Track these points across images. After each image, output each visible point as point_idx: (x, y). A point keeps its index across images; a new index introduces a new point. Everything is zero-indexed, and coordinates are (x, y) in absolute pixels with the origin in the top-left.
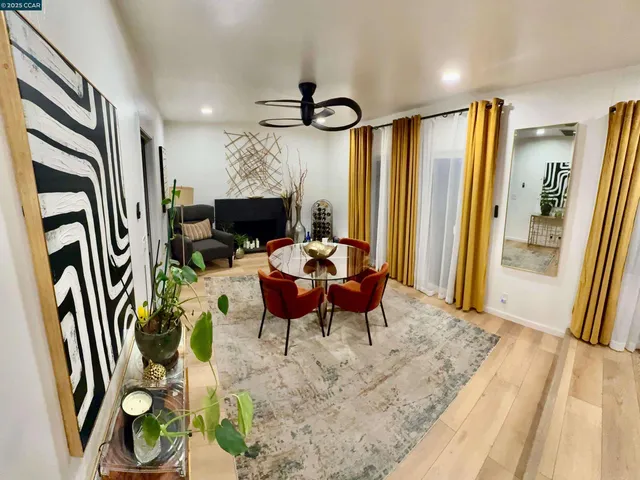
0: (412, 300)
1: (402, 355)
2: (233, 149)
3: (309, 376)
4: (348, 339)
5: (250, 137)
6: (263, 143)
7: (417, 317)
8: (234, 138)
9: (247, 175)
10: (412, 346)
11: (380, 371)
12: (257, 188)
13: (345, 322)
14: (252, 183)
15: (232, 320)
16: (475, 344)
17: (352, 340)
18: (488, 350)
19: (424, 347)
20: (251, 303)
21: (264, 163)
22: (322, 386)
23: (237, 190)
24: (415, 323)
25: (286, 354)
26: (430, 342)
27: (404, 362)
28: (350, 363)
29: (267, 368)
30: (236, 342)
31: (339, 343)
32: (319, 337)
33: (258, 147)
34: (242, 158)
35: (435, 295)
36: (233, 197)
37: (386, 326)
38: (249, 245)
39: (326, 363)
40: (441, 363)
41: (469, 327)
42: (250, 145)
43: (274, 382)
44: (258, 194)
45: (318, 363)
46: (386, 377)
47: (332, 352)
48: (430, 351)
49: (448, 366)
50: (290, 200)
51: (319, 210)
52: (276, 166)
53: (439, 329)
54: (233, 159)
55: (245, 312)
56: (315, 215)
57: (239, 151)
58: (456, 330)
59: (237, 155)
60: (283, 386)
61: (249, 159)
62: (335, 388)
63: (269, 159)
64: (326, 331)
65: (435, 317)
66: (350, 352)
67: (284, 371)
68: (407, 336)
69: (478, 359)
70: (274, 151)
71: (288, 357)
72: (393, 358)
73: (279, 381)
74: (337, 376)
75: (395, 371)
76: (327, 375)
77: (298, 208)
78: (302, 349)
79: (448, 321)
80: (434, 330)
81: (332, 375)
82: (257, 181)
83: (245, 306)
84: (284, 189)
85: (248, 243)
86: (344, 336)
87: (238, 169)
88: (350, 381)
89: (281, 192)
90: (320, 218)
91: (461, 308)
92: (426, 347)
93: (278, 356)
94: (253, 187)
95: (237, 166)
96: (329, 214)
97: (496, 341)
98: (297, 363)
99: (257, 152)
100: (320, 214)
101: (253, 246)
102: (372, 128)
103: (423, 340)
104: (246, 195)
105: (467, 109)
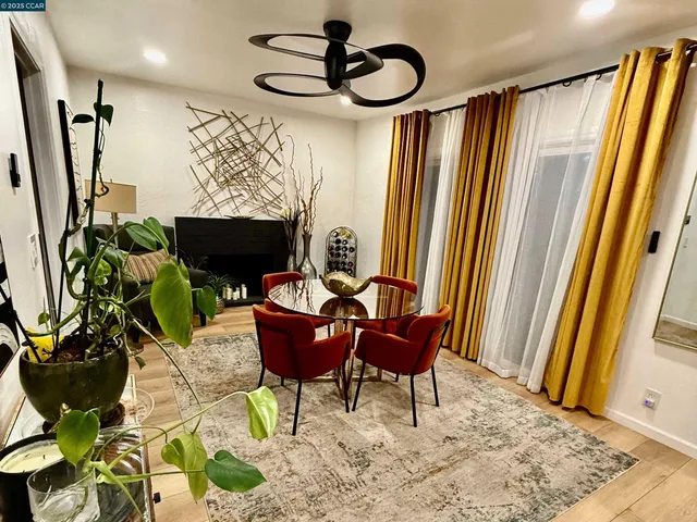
0: (475, 378)
1: (462, 445)
2: (202, 135)
3: (328, 461)
4: (381, 416)
5: (234, 120)
6: (254, 131)
7: (484, 401)
8: (205, 118)
9: (227, 181)
10: (477, 436)
11: (430, 459)
12: (245, 203)
13: (377, 396)
14: (235, 193)
15: (212, 396)
16: (586, 457)
17: (388, 419)
18: (613, 471)
19: (496, 442)
20: (239, 371)
21: (255, 164)
22: (348, 474)
23: (210, 204)
24: (480, 409)
25: (294, 434)
26: (507, 437)
27: (466, 454)
28: (387, 446)
29: (267, 453)
30: (219, 423)
31: (370, 420)
32: (340, 413)
33: (246, 138)
34: (218, 152)
35: (513, 378)
36: (204, 214)
37: (437, 405)
38: (232, 294)
39: (352, 445)
40: (526, 469)
41: (576, 432)
42: (231, 132)
43: (279, 470)
44: (245, 212)
45: (341, 444)
46: (440, 469)
47: (362, 433)
48: (505, 449)
49: (537, 474)
50: (295, 223)
51: (338, 241)
52: (273, 169)
53: (520, 423)
54: (203, 153)
55: (230, 383)
56: (330, 249)
57: (214, 140)
58: (551, 430)
59: (211, 147)
60: (292, 473)
61: (230, 156)
62: (366, 476)
63: (263, 158)
64: (351, 406)
65: (514, 407)
66: (387, 434)
67: (292, 456)
68: (468, 423)
69: (593, 478)
70: (272, 146)
71: (298, 437)
72: (449, 446)
73: (285, 469)
74: (369, 461)
75: (452, 464)
76: (354, 460)
77: (307, 238)
78: (318, 428)
79: (536, 415)
80: (512, 423)
81: (361, 460)
82: (243, 192)
83: (230, 376)
84: (285, 207)
85: (229, 290)
86: (376, 413)
87: (212, 169)
88: (389, 468)
89: (281, 212)
90: (339, 255)
91: (558, 403)
92: (500, 442)
93: (282, 436)
94: (238, 201)
95: (211, 165)
96: (352, 250)
97: (629, 464)
98: (310, 444)
99: (244, 145)
100: (338, 248)
101: (236, 295)
102: (428, 114)
103: (493, 432)
104: (226, 213)
105: (615, 68)
